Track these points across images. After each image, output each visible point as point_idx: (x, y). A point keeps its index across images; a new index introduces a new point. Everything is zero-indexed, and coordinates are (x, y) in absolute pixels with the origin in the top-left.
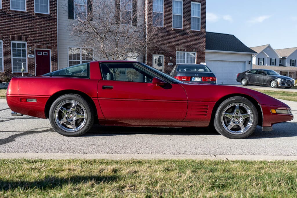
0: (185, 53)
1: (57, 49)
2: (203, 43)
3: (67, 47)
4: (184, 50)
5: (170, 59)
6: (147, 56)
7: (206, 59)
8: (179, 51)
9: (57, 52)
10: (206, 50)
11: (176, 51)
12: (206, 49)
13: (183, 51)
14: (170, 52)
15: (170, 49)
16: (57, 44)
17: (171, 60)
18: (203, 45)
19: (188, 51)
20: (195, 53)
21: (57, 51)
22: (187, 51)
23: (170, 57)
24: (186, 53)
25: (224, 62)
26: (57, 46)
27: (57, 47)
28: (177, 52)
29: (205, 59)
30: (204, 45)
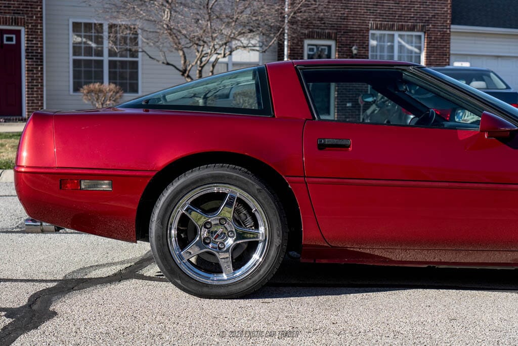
0: (393, 35)
1: (42, 26)
2: (445, 10)
3: (68, 20)
4: (391, 28)
5: (352, 52)
6: (288, 46)
7: (451, 52)
8: (377, 29)
9: (42, 35)
10: (452, 26)
11: (368, 30)
12: (453, 23)
13: (389, 30)
14: (353, 31)
15: (353, 24)
16: (42, 14)
17: (356, 55)
18: (444, 13)
19: (401, 29)
20: (422, 34)
21: (42, 32)
22: (399, 30)
23: (354, 48)
24: (396, 34)
25: (500, 59)
26: (42, 17)
27: (42, 20)
28: (371, 32)
29: (449, 53)
30: (448, 14)
